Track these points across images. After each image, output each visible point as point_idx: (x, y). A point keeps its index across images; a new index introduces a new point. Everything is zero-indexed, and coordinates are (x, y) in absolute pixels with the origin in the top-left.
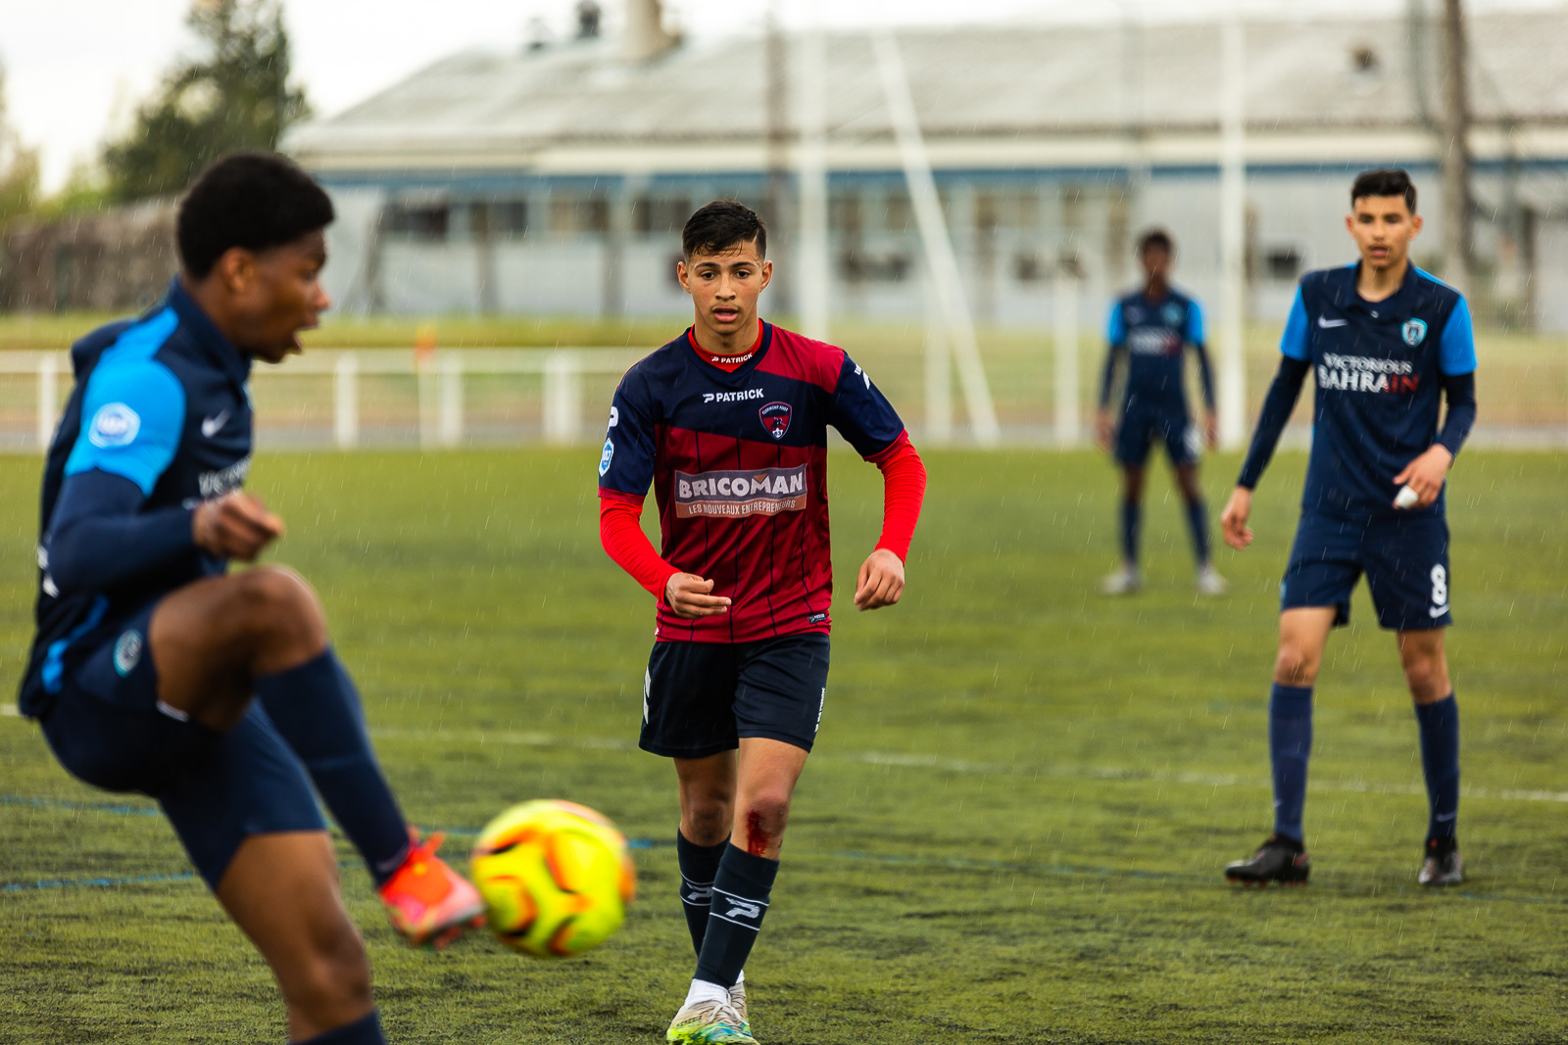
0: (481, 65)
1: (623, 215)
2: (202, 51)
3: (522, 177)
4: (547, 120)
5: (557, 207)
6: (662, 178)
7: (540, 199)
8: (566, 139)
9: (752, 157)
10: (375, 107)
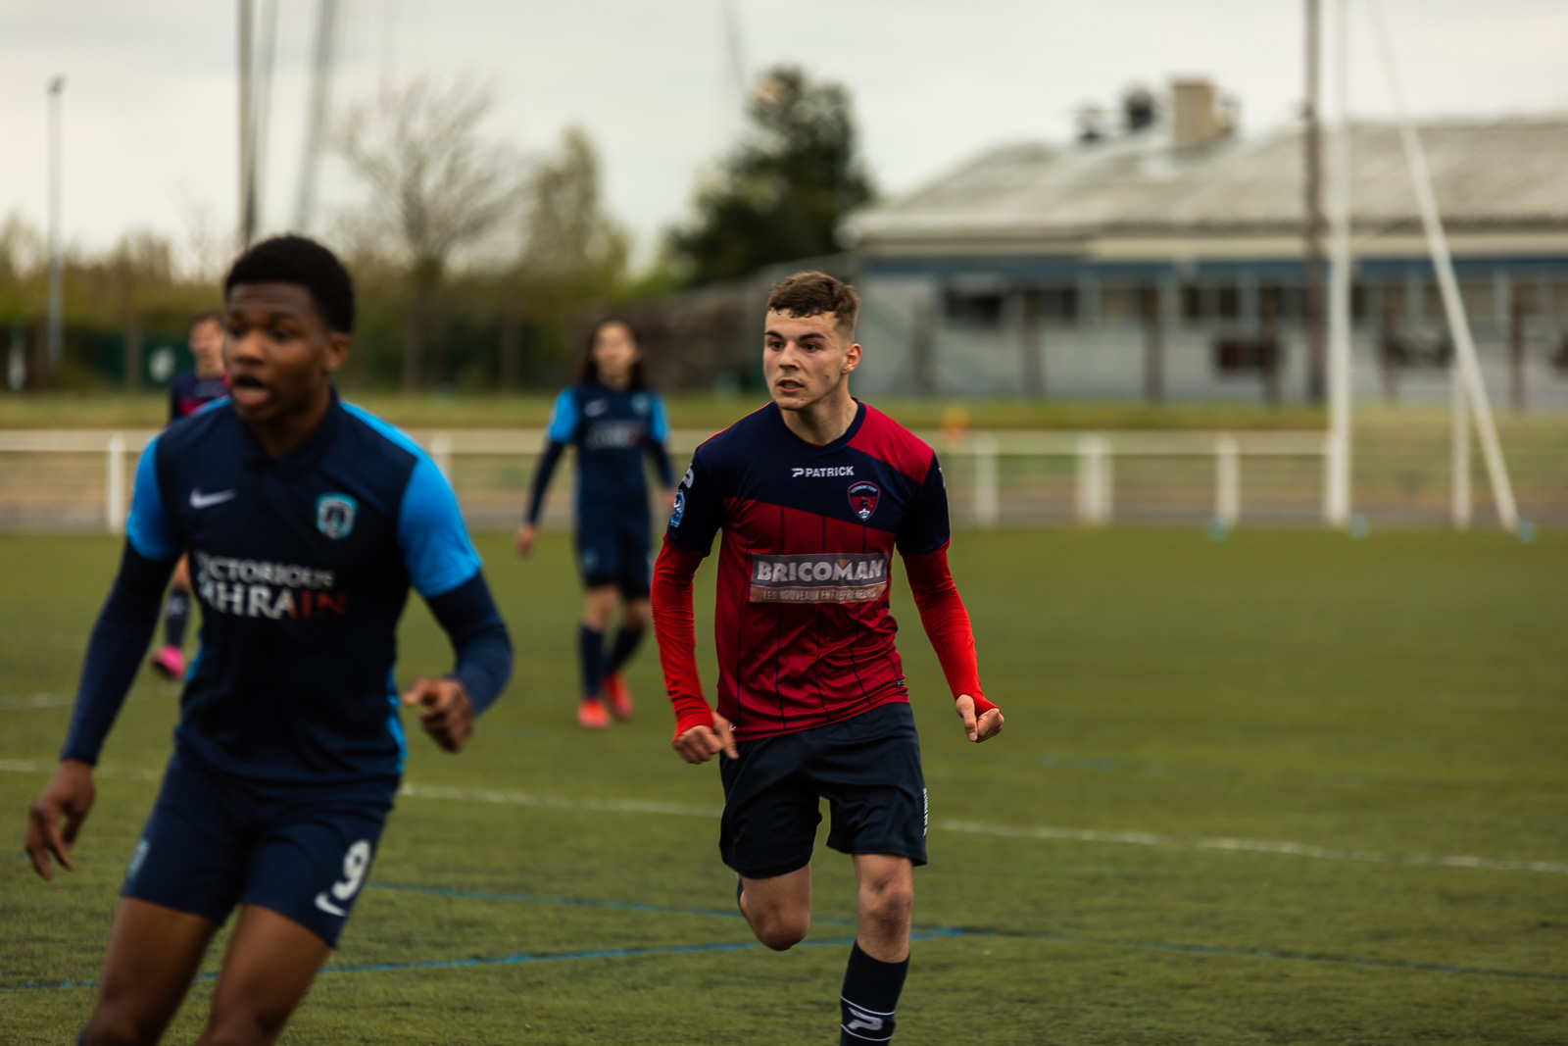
0: (1035, 156)
1: (1171, 301)
2: (771, 142)
3: (1074, 264)
4: (1097, 209)
5: (1108, 294)
6: (1206, 266)
7: (1087, 285)
8: (1117, 229)
9: (1291, 247)
10: (932, 194)
